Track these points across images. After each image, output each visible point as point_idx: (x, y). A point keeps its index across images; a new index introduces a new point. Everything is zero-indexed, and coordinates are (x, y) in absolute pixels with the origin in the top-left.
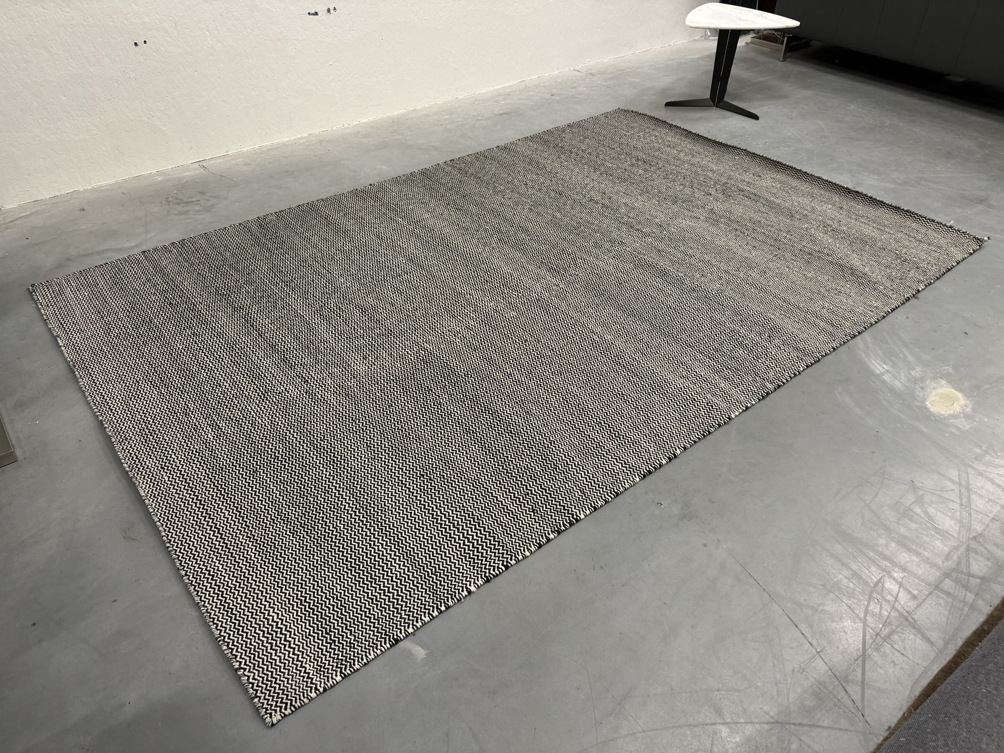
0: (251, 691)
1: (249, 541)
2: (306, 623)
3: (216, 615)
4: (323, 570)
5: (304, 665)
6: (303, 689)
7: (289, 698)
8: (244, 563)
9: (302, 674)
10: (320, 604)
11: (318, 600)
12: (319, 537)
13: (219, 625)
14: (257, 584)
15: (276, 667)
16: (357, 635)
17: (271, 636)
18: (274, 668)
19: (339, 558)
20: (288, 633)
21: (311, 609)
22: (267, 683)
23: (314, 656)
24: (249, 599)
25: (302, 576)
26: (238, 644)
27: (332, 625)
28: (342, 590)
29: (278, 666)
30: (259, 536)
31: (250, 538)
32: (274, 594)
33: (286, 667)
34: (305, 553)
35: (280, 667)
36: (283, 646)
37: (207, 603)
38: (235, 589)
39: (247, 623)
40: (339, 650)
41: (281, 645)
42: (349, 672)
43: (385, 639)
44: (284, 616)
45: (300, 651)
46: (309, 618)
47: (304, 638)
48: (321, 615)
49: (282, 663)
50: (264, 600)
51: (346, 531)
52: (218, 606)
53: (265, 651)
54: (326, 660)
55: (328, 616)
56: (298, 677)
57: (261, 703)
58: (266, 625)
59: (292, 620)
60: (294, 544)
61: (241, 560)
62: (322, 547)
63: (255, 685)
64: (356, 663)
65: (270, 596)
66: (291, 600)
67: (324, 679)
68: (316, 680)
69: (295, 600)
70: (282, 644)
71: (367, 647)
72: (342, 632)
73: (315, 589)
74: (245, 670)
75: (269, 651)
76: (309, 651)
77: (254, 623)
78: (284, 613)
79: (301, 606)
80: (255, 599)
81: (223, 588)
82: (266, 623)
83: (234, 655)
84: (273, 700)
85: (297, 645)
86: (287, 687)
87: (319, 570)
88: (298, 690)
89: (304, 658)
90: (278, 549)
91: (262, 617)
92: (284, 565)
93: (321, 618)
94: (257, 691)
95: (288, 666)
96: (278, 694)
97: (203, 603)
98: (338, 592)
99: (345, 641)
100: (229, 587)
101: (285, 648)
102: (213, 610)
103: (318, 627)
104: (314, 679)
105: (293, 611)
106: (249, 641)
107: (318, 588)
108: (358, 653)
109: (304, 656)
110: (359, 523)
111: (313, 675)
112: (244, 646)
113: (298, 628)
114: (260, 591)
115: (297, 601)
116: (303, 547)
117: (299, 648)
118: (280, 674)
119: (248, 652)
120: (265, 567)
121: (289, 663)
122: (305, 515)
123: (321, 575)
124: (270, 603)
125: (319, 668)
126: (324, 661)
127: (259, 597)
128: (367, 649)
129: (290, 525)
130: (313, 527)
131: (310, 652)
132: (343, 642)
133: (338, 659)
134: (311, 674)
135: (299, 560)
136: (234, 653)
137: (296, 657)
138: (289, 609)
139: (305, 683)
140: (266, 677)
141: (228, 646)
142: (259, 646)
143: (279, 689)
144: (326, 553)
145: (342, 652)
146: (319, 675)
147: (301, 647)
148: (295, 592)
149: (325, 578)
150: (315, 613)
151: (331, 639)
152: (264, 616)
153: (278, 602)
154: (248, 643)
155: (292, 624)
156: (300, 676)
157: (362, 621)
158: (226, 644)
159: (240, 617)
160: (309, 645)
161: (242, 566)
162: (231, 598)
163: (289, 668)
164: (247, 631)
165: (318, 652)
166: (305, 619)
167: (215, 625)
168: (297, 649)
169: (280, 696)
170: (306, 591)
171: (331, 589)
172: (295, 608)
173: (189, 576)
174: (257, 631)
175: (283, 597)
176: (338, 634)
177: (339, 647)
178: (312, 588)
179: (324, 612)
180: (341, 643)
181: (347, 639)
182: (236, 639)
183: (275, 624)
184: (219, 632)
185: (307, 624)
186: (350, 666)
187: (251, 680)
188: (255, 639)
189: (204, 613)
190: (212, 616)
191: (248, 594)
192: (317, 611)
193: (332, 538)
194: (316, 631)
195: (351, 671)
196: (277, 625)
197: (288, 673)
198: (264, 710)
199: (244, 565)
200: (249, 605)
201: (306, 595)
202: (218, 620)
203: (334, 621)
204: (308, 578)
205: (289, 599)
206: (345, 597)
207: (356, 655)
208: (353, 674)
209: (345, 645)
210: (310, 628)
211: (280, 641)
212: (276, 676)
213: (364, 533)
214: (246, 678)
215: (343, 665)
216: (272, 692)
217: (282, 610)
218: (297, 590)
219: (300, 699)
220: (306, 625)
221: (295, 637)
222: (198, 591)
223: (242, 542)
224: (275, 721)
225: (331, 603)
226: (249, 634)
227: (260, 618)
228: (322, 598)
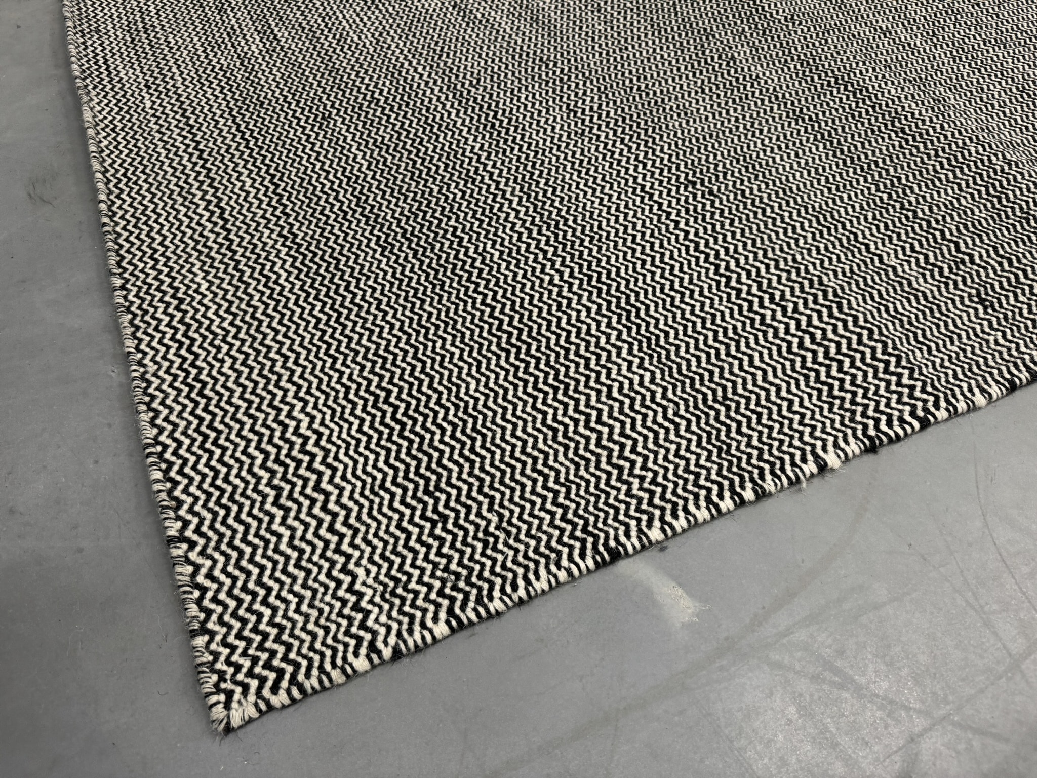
0: (194, 610)
1: (283, 245)
2: (378, 455)
3: (162, 391)
4: (440, 337)
5: (351, 566)
6: (335, 639)
7: (292, 656)
8: (260, 287)
9: (341, 593)
10: (421, 414)
11: (418, 405)
12: (441, 266)
13: (162, 416)
14: (280, 338)
15: (277, 557)
16: (507, 513)
17: (281, 469)
18: (269, 559)
19: (481, 320)
20: (328, 472)
21: (398, 422)
22: (243, 595)
23: (385, 548)
24: (251, 369)
25: (389, 341)
26: (193, 474)
27: (445, 473)
28: (482, 393)
29: (282, 553)
30: (308, 238)
31: (286, 238)
32: (314, 369)
33: (304, 563)
34: (403, 294)
35: (287, 558)
36: (307, 503)
37: (149, 357)
38: (224, 340)
39: (232, 424)
40: (452, 546)
41: (301, 499)
42: (473, 616)
43: (583, 542)
44: (327, 427)
45: (350, 527)
46: (389, 445)
47: (367, 493)
48: (421, 444)
49: (294, 548)
50: (285, 378)
51: (504, 265)
52: (173, 371)
53: (258, 505)
54: (413, 565)
55: (436, 449)
56: (328, 598)
57: (211, 653)
58: (276, 440)
59: (344, 441)
60: (382, 270)
61: (254, 279)
62: (446, 288)
63: (210, 594)
64: (496, 593)
65: (303, 372)
66: (353, 391)
67: (400, 623)
68: (376, 620)
69: (362, 393)
70: (307, 497)
71: (531, 554)
72: (469, 496)
73: (416, 378)
74: (192, 545)
75: (268, 507)
76: (372, 531)
77: (247, 427)
78: (328, 417)
79: (373, 411)
80: (265, 372)
81: (197, 331)
82: (278, 434)
83: (176, 499)
84: (244, 654)
85: (343, 507)
86: (294, 623)
87: (430, 337)
88: (320, 639)
89: (356, 547)
90: (344, 272)
91: (271, 418)
92: (350, 310)
93: (420, 449)
94: (209, 613)
95: (310, 560)
96: (265, 636)
97: (140, 355)
98: (471, 396)
99: (472, 523)
100: (212, 332)
101: (310, 508)
102: (158, 377)
103: (407, 471)
104: (372, 617)
105: (352, 419)
106: (224, 470)
107: (423, 377)
108: (504, 567)
109: (358, 541)
110: (536, 255)
111: (371, 602)
112: (208, 480)
113: (356, 462)
114: (283, 355)
115: (367, 396)
116: (401, 281)
117: (347, 517)
118: (283, 578)
119: (214, 499)
120: (305, 305)
121: (313, 552)
122: (417, 216)
123: (434, 347)
124: (299, 387)
125: (392, 584)
126: (407, 568)
127: (277, 369)
128: (529, 559)
129: (380, 230)
130: (430, 244)
131: (376, 535)
132: (467, 525)
133: (446, 569)
134: (366, 598)
135: (388, 305)
136: (177, 493)
137: (335, 539)
138: (343, 413)
139: (344, 623)
140: (242, 577)
141: (166, 472)
142: (245, 489)
143: (271, 623)
144: (453, 303)
145: (462, 553)
146: (386, 607)
147: (354, 514)
148: (365, 374)
149: (443, 357)
150: (406, 433)
151: (436, 510)
152: (278, 415)
153: (318, 389)
154: (221, 476)
155: (342, 451)
156: (334, 596)
157: (524, 480)
158: (164, 466)
159: (217, 406)
160: (375, 513)
161: (254, 293)
162: (210, 359)
163: (310, 566)
164: (227, 444)
165: (397, 539)
166: (378, 444)
167: (151, 414)
168: (341, 519)
169: (269, 644)
170: (392, 378)
171: (453, 384)
172: (358, 412)
173: (129, 291)
174: (251, 450)
175: (334, 380)
176: (458, 501)
177: (455, 536)
178: (407, 372)
179: (428, 436)
180: (461, 528)
181: (478, 520)
182: (193, 459)
183: (300, 441)
184: (155, 431)
185: (382, 459)
186: (479, 600)
187: (200, 579)
188: (240, 469)
189: (134, 379)
190: (151, 391)
191: (252, 357)
192: (412, 431)
193: (471, 274)
194: (400, 480)
195: (478, 615)
196: (304, 444)
197: (306, 579)
198: (215, 677)
199: (258, 291)
200: (247, 383)
201: (390, 387)
202: (162, 403)
203: (450, 465)
204: (401, 349)
205: (348, 389)
206: (485, 411)
207: (498, 569)
208: (483, 625)
209: (472, 534)
210: (386, 469)
211: (304, 487)
212: (271, 583)
213: (547, 278)
214: (190, 569)
215: (460, 590)
216: (250, 626)
217: (325, 409)
218: (372, 371)
219: (321, 668)
220: (376, 460)
221: (344, 484)
222: (138, 328)
223: (265, 244)
224: (236, 721)
225: (450, 417)
226: (229, 453)
227: (265, 420)
228: (428, 401)
